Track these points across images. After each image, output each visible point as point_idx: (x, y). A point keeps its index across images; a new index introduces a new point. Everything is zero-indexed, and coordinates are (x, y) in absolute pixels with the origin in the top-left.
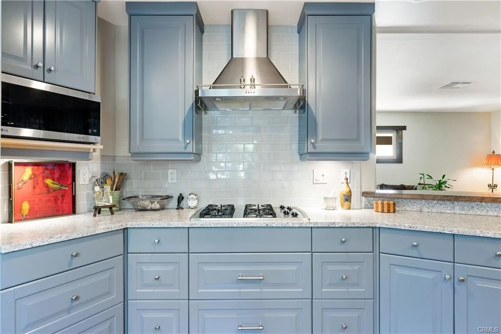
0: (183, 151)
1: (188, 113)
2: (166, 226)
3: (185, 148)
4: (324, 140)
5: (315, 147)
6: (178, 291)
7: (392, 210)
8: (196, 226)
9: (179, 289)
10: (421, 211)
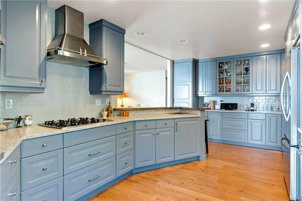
0: (39, 86)
1: (43, 62)
2: (51, 134)
3: (41, 84)
4: (109, 85)
5: (106, 88)
6: (57, 173)
7: (125, 115)
8: (69, 131)
9: (58, 172)
10: (135, 115)
